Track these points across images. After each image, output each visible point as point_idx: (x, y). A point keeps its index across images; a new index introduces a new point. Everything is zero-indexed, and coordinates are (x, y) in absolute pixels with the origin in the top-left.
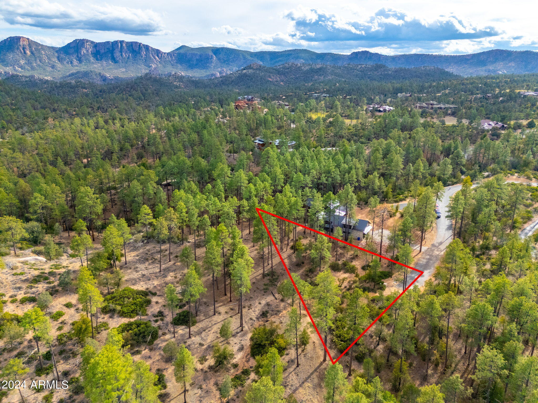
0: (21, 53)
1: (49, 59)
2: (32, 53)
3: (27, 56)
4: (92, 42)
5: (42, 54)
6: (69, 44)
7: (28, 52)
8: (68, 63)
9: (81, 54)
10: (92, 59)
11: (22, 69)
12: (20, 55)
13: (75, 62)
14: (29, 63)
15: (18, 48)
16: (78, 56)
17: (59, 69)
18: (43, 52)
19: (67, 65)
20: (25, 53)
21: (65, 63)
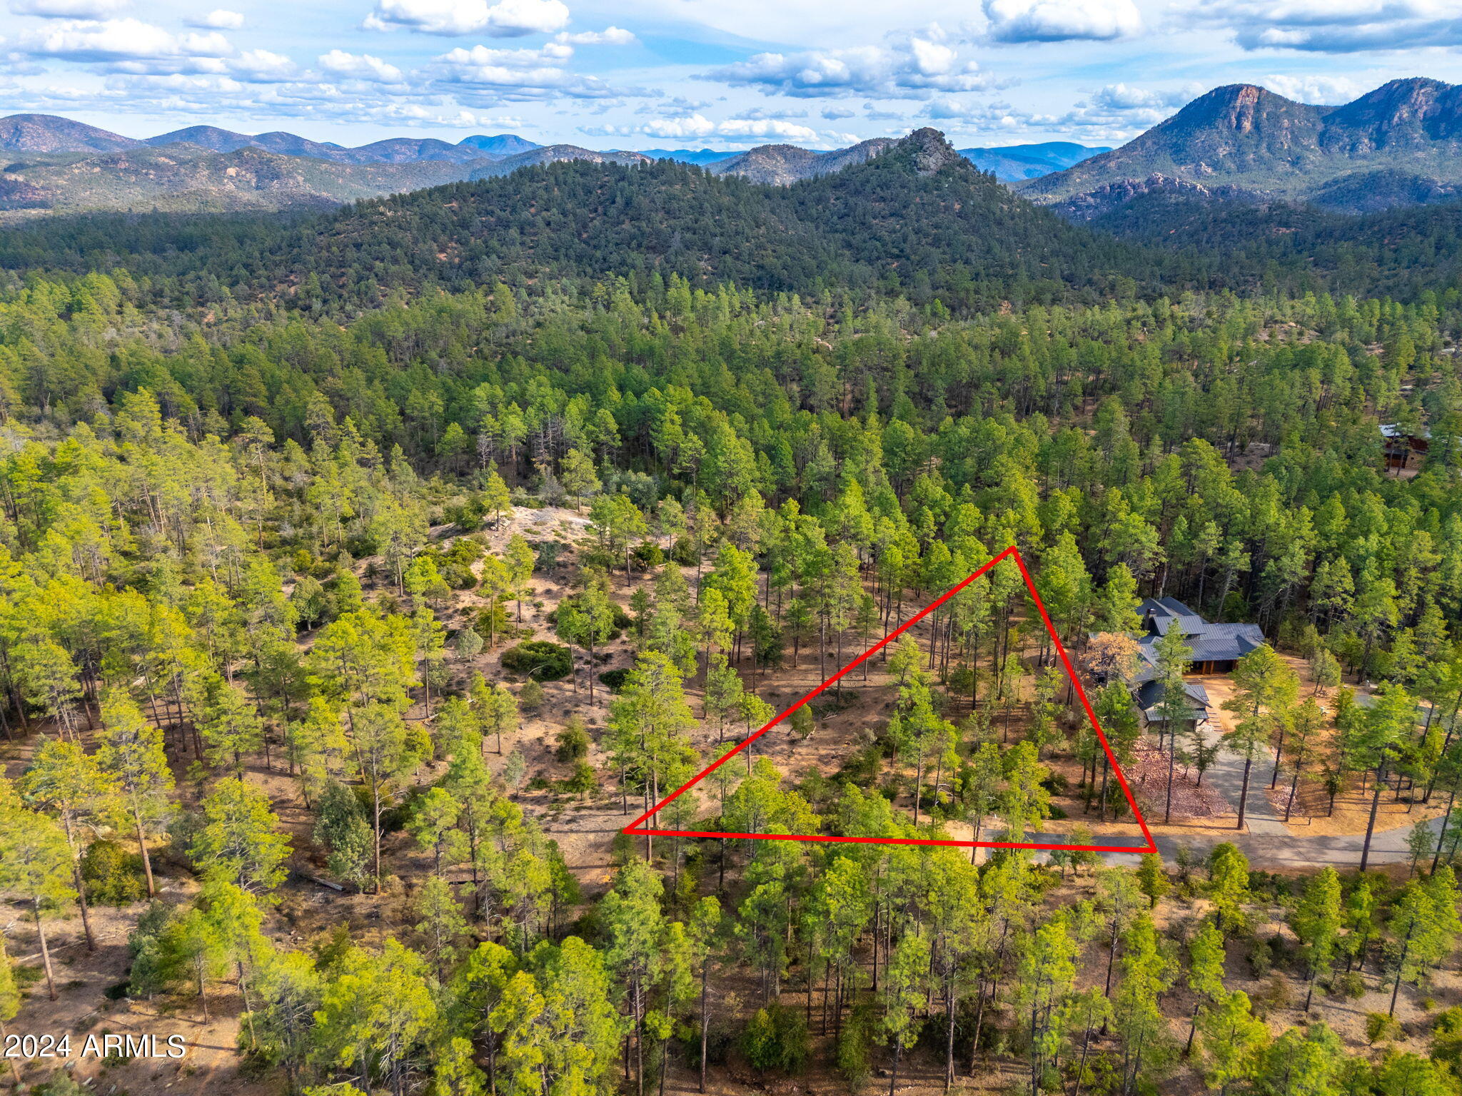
0: (1230, 127)
1: (1295, 140)
2: (1257, 126)
3: (1240, 136)
4: (1439, 86)
5: (1281, 128)
6: (1367, 96)
7: (1247, 125)
8: (1342, 149)
9: (1390, 121)
10: (1418, 136)
11: (1215, 169)
12: (1225, 132)
13: (1365, 145)
14: (1239, 153)
15: (1227, 116)
16: (1379, 130)
17: (1309, 167)
18: (1286, 123)
19: (1339, 156)
20: (1239, 127)
21: (1335, 149)
